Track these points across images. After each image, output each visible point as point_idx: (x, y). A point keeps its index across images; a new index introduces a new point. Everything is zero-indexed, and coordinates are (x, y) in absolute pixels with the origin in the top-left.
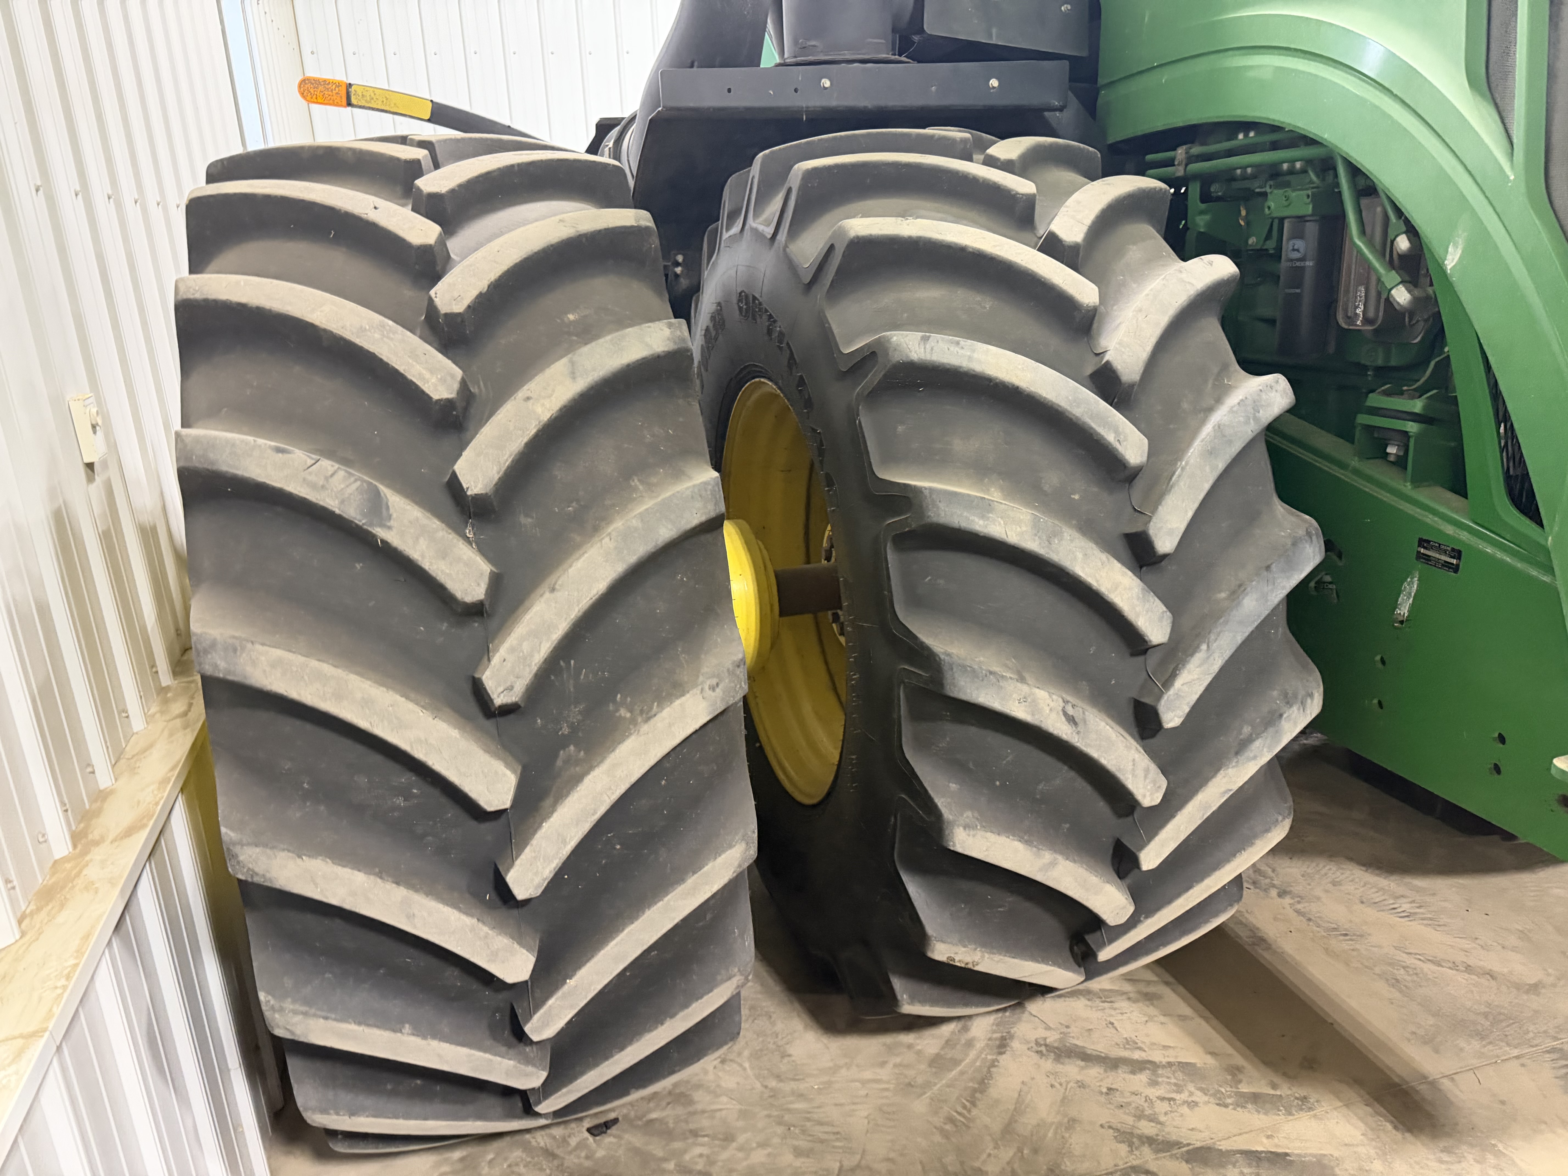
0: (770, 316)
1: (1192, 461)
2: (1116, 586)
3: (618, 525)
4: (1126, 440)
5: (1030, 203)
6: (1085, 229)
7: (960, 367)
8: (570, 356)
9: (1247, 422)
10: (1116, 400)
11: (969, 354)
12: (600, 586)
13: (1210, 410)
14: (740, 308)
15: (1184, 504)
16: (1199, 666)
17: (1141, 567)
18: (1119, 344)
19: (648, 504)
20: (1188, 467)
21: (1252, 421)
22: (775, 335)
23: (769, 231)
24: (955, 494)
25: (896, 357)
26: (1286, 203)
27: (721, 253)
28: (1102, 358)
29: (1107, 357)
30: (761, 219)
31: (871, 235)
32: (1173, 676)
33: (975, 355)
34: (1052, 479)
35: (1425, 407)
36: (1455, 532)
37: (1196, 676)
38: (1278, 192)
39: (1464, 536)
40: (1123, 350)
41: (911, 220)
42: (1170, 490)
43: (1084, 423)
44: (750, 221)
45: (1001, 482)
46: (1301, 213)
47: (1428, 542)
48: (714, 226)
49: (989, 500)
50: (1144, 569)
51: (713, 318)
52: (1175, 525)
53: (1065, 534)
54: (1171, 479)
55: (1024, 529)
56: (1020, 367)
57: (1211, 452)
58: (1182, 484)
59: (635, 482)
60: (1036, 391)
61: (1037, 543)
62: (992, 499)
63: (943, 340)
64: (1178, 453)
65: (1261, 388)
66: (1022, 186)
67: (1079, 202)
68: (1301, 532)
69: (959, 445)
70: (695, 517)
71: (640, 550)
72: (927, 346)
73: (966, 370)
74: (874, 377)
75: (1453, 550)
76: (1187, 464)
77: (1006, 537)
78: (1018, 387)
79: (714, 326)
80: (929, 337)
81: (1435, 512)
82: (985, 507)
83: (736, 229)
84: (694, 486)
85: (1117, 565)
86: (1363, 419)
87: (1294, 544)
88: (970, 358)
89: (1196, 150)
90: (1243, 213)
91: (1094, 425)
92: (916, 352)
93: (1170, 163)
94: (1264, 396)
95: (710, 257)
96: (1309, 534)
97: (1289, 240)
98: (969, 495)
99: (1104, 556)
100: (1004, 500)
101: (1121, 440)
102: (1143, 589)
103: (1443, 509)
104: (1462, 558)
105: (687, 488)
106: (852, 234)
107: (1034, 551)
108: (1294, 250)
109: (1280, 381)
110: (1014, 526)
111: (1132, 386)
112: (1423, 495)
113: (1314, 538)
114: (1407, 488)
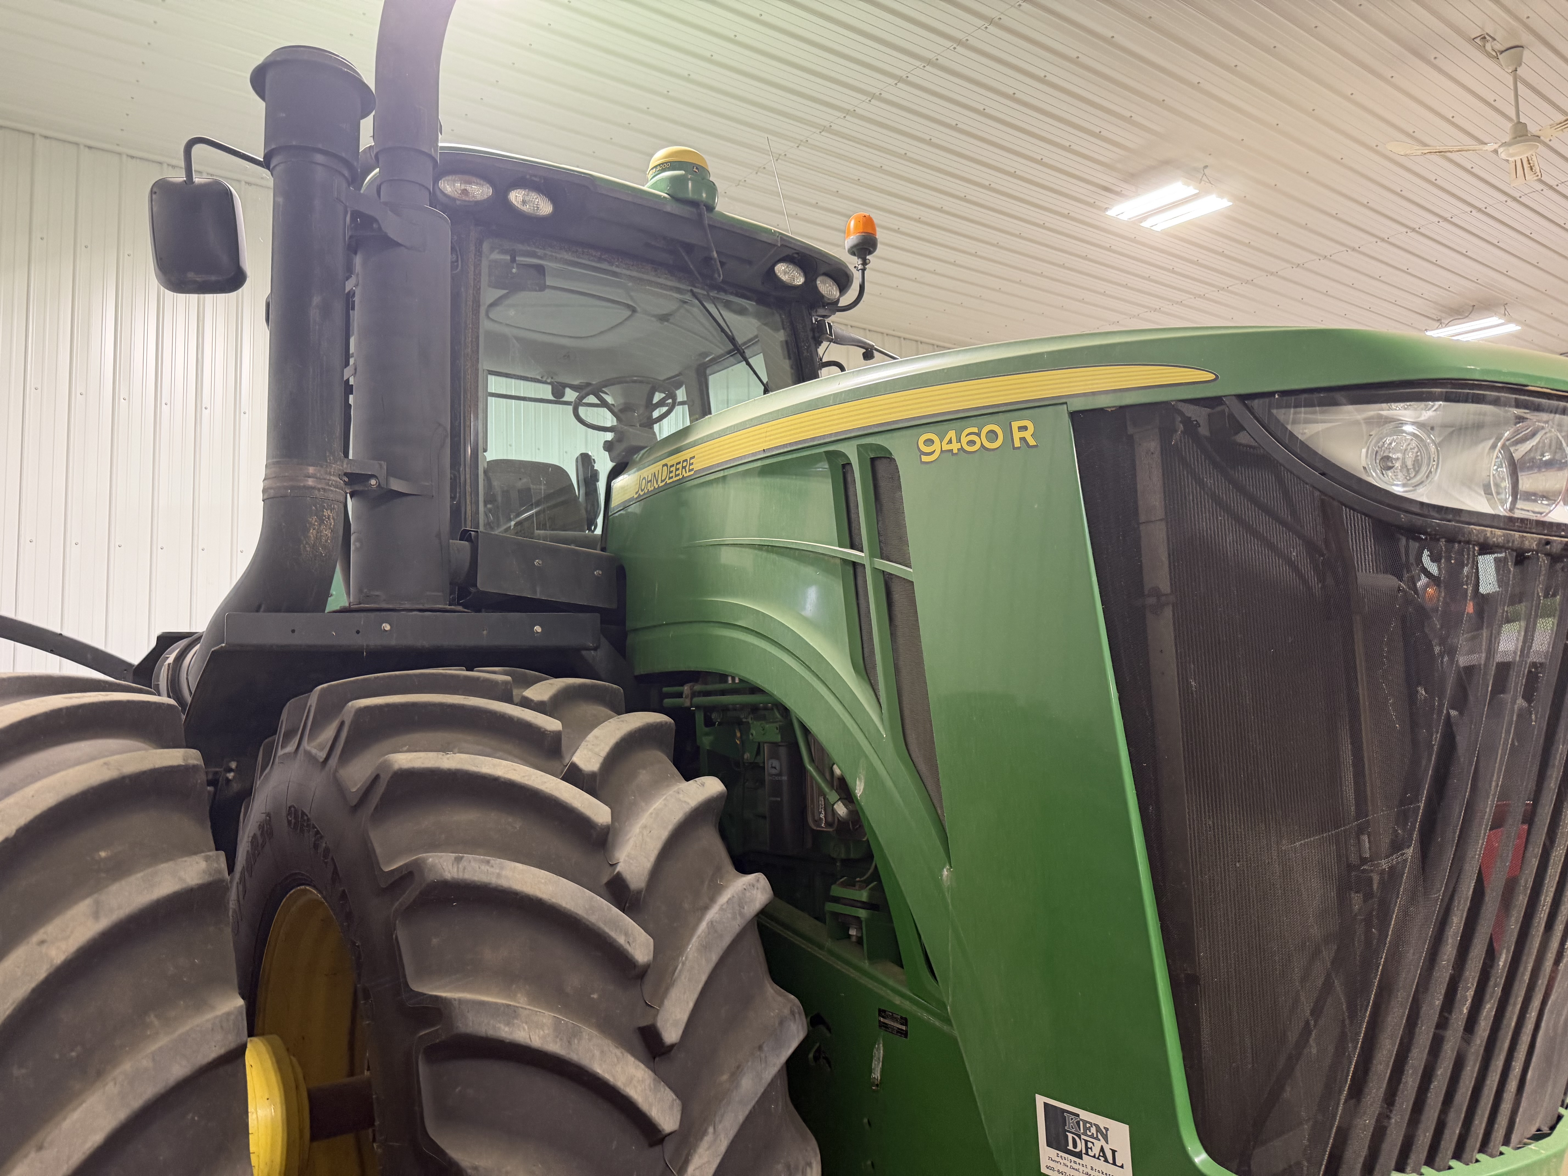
0: (317, 832)
1: (690, 956)
2: (630, 1080)
3: (127, 1066)
4: (635, 940)
5: (557, 737)
6: (601, 760)
7: (490, 884)
8: (96, 896)
9: (734, 918)
10: (627, 905)
11: (498, 871)
12: (97, 1138)
13: (706, 908)
14: (289, 822)
15: (686, 996)
16: (709, 1148)
17: (654, 1058)
18: (628, 856)
19: (163, 1041)
20: (687, 962)
21: (738, 917)
22: (321, 850)
23: (322, 755)
24: (482, 1004)
25: (431, 877)
26: (763, 732)
27: (275, 767)
28: (614, 870)
29: (619, 868)
30: (315, 743)
31: (414, 768)
32: (686, 1162)
33: (504, 873)
34: (574, 981)
35: (870, 896)
36: (901, 1002)
37: (706, 1160)
38: (757, 723)
39: (907, 1005)
40: (631, 861)
41: (450, 755)
42: (673, 984)
43: (599, 928)
44: (305, 745)
45: (527, 987)
46: (774, 740)
47: (884, 1011)
48: (270, 739)
49: (514, 1006)
50: (657, 1059)
51: (261, 827)
52: (679, 1016)
53: (584, 1034)
54: (674, 973)
55: (546, 1032)
56: (543, 881)
57: (705, 947)
58: (683, 977)
59: (152, 1018)
60: (557, 902)
61: (559, 1044)
62: (518, 1005)
63: (475, 860)
64: (680, 949)
65: (745, 887)
66: (550, 724)
67: (596, 737)
68: (786, 1012)
69: (490, 955)
70: (212, 1051)
71: (148, 1091)
72: (460, 866)
73: (494, 886)
74: (410, 895)
75: (902, 1018)
76: (686, 958)
77: (529, 1042)
78: (541, 900)
79: (262, 834)
80: (462, 858)
81: (885, 985)
82: (510, 1014)
83: (290, 748)
84: (216, 1017)
85: (631, 1059)
86: (830, 907)
87: (781, 1023)
88: (499, 876)
89: (698, 687)
90: (738, 734)
91: (607, 930)
92: (449, 872)
93: (680, 695)
94: (748, 894)
95: (263, 769)
96: (792, 1013)
97: (768, 760)
98: (496, 1004)
99: (618, 1052)
100: (529, 1005)
101: (630, 942)
102: (654, 1080)
103: (891, 982)
104: (909, 1023)
105: (208, 1021)
106: (396, 767)
107: (556, 1053)
108: (772, 767)
109: (761, 880)
110: (537, 1030)
111: (639, 892)
112: (877, 971)
113: (797, 1016)
114: (866, 965)
